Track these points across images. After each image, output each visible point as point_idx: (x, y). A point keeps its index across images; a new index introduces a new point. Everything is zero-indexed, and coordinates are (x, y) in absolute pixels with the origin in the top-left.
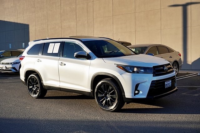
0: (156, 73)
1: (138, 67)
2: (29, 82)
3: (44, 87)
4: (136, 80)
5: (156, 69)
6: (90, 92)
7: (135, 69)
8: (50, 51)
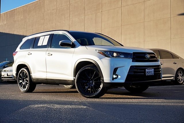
0: (136, 59)
1: (117, 53)
2: (20, 76)
3: (32, 80)
5: (136, 55)
6: (73, 80)
8: (40, 44)
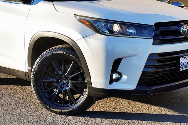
0: (161, 38)
1: (121, 24)
4: (116, 51)
5: (161, 29)
6: (27, 71)
7: (116, 28)
